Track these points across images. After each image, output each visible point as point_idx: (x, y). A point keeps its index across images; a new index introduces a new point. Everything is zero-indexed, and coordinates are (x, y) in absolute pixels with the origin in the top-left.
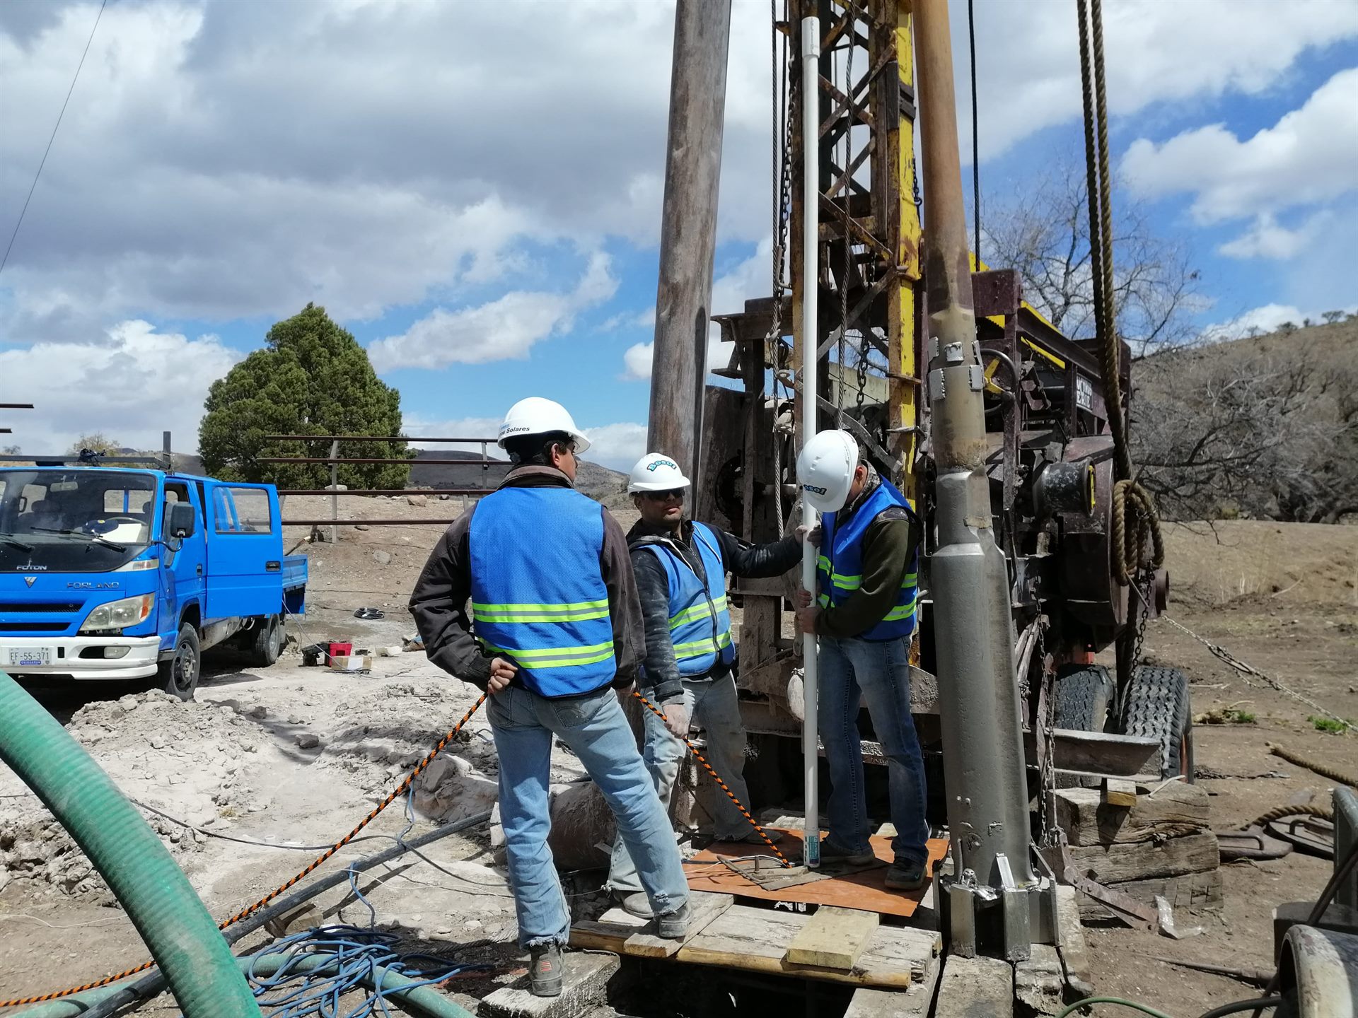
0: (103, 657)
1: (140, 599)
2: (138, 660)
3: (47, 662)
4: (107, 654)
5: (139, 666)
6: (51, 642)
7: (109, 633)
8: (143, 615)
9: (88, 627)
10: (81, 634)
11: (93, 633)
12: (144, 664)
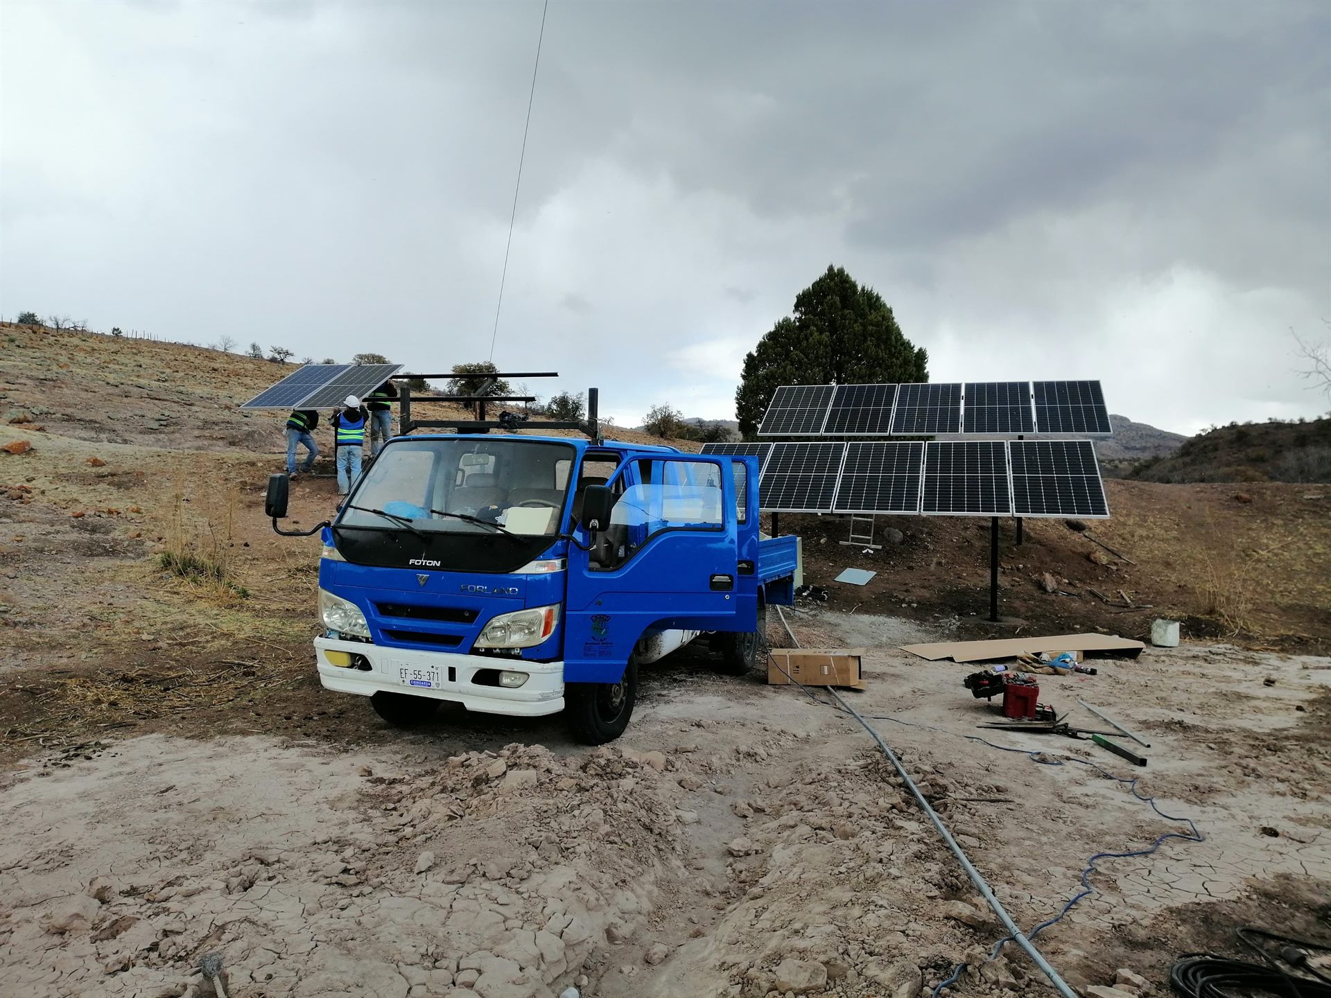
0: (499, 686)
1: (543, 611)
2: (537, 693)
3: (438, 684)
4: (505, 680)
5: (539, 700)
6: (442, 660)
7: (506, 654)
8: (543, 636)
9: (482, 643)
10: (475, 652)
11: (489, 653)
12: (544, 698)
